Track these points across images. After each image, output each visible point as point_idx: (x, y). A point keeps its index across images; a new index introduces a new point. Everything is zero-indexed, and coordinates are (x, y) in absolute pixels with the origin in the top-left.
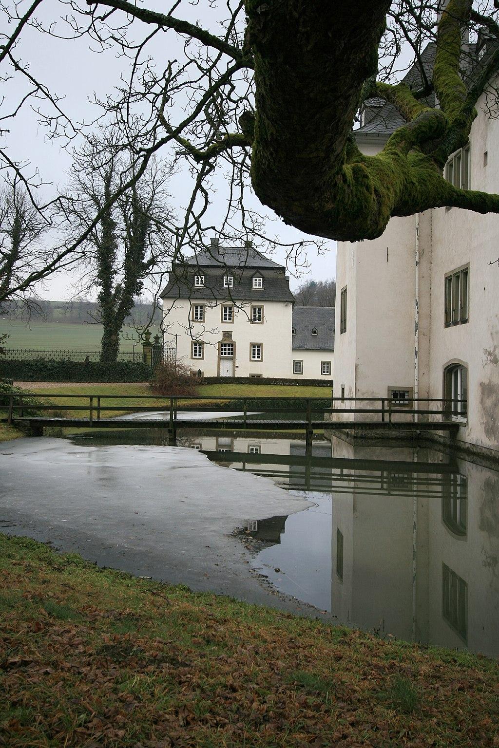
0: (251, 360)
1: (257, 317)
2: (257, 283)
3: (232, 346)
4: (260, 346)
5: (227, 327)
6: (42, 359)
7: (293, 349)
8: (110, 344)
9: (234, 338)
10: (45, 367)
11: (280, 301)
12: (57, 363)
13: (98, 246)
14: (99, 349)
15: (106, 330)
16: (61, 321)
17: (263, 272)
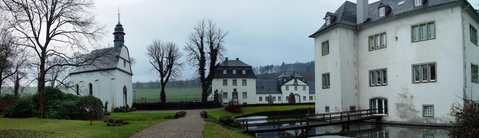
0: (243, 98)
1: (244, 83)
2: (244, 72)
3: (237, 93)
4: (246, 93)
5: (235, 87)
6: (183, 101)
7: (257, 93)
8: (205, 94)
9: (237, 91)
10: (185, 104)
11: (252, 78)
12: (188, 102)
13: (199, 61)
14: (201, 96)
15: (203, 90)
16: (146, 88)
17: (246, 68)
